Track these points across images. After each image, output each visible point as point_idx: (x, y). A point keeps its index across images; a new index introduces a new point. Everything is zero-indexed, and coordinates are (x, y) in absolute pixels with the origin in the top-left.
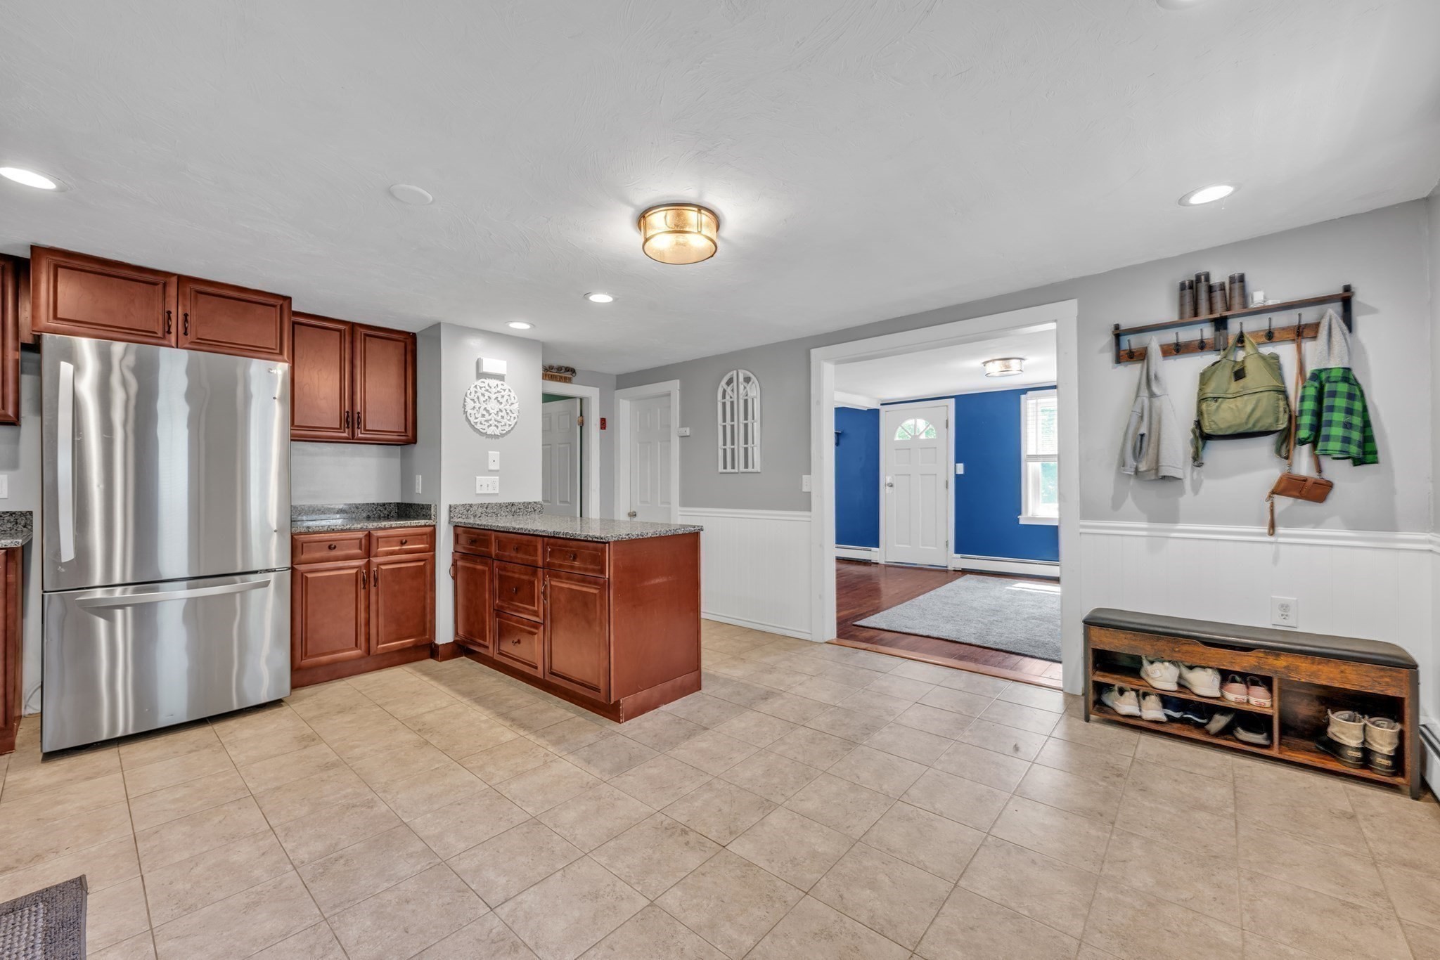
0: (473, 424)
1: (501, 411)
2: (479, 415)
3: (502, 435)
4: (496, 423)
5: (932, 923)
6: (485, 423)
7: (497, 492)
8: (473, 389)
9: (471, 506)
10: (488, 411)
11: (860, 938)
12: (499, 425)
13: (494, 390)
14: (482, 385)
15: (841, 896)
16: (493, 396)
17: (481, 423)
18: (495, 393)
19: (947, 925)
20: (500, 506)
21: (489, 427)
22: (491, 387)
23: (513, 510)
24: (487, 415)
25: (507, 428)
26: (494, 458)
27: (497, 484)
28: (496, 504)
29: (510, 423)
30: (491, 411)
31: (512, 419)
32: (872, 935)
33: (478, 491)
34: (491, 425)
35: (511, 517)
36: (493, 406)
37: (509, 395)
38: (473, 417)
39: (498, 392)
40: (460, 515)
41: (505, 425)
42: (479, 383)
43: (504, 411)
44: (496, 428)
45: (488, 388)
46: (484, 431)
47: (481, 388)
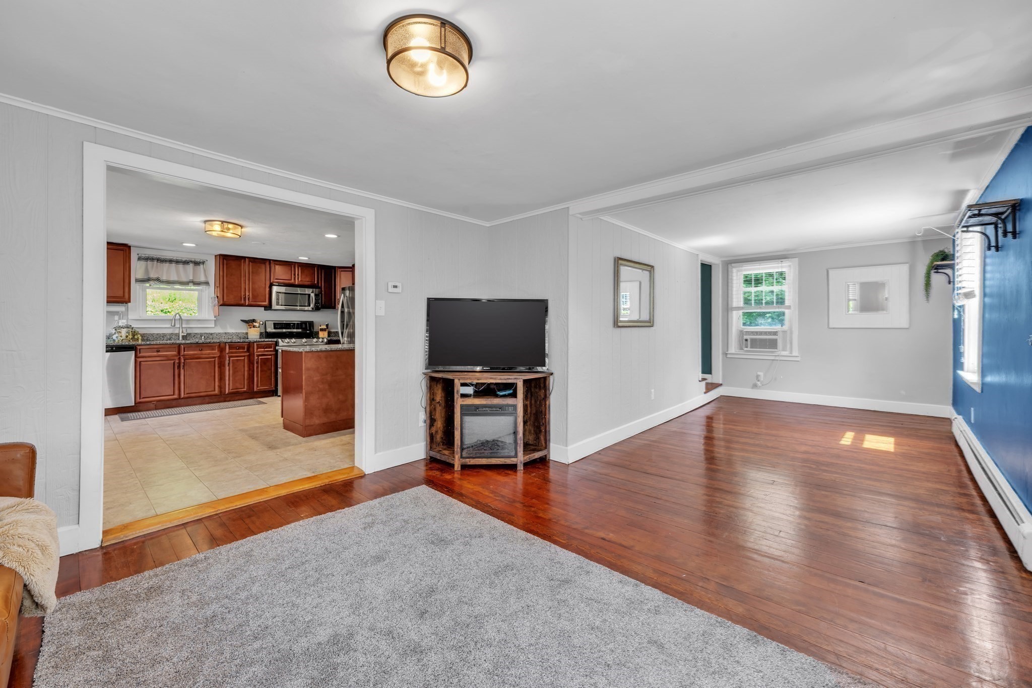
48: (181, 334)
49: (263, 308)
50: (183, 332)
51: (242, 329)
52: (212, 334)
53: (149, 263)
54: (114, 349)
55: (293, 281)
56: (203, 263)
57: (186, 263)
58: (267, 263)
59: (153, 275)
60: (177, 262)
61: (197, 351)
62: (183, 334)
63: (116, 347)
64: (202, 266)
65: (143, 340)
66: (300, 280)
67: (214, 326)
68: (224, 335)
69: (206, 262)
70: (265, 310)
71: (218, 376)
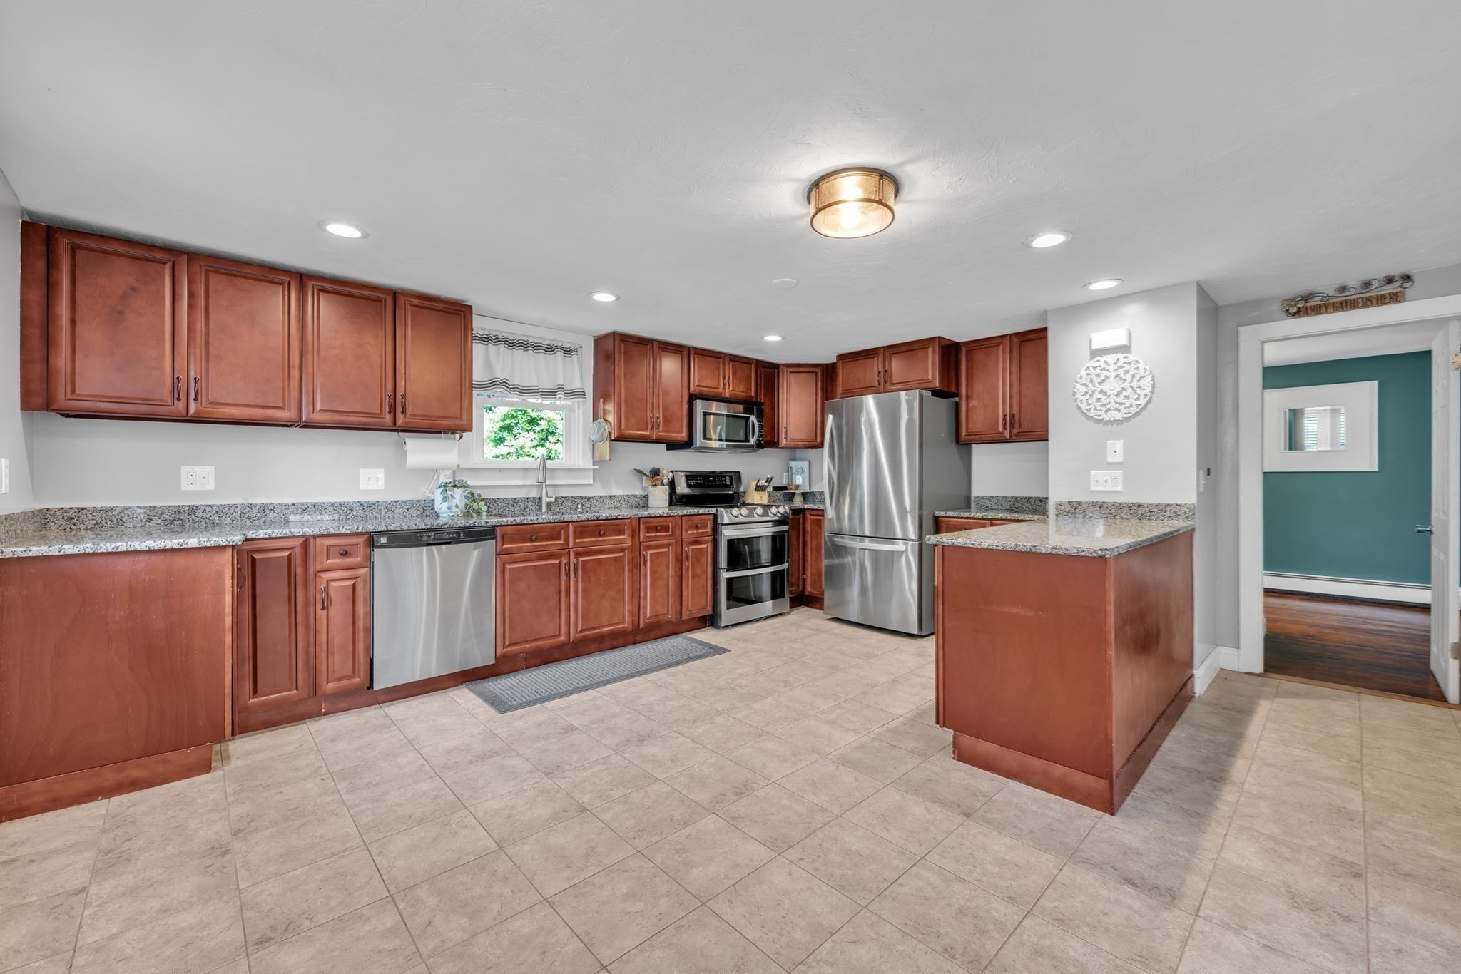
0: (1085, 411)
1: (1124, 389)
2: (1092, 401)
3: (1127, 420)
4: (1117, 406)
5: (567, 924)
6: (1101, 408)
7: (1119, 488)
8: (1084, 372)
9: (1079, 503)
10: (1105, 394)
11: (578, 871)
12: (1122, 408)
13: (1112, 367)
14: (1098, 364)
15: (627, 871)
16: (1112, 375)
17: (1095, 409)
18: (1116, 370)
19: (559, 935)
20: (1121, 506)
21: (1106, 412)
22: (1108, 365)
23: (1140, 512)
24: (1103, 398)
25: (1134, 410)
26: (1116, 449)
27: (1121, 479)
28: (1114, 504)
29: (1139, 403)
30: (1109, 393)
31: (1142, 398)
32: (575, 880)
33: (1093, 488)
34: (1109, 410)
35: (1137, 521)
36: (1112, 386)
37: (1137, 369)
38: (1085, 402)
39: (1120, 367)
40: (1065, 513)
41: (1131, 406)
42: (1092, 363)
43: (1130, 390)
44: (1116, 412)
45: (1104, 366)
46: (1100, 418)
47: (1095, 368)
48: (545, 500)
49: (664, 446)
50: (547, 496)
51: (634, 489)
52: (589, 499)
53: (491, 347)
54: (462, 535)
55: (721, 390)
56: (576, 350)
57: (550, 350)
58: (685, 353)
59: (500, 374)
60: (537, 348)
61: (594, 537)
62: (548, 500)
63: (464, 533)
64: (575, 357)
65: (489, 513)
66: (731, 389)
67: (592, 483)
68: (608, 501)
69: (579, 350)
70: (668, 449)
71: (629, 589)
